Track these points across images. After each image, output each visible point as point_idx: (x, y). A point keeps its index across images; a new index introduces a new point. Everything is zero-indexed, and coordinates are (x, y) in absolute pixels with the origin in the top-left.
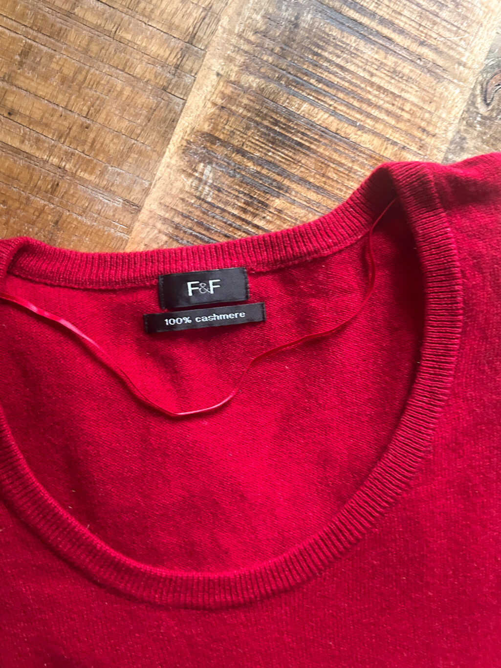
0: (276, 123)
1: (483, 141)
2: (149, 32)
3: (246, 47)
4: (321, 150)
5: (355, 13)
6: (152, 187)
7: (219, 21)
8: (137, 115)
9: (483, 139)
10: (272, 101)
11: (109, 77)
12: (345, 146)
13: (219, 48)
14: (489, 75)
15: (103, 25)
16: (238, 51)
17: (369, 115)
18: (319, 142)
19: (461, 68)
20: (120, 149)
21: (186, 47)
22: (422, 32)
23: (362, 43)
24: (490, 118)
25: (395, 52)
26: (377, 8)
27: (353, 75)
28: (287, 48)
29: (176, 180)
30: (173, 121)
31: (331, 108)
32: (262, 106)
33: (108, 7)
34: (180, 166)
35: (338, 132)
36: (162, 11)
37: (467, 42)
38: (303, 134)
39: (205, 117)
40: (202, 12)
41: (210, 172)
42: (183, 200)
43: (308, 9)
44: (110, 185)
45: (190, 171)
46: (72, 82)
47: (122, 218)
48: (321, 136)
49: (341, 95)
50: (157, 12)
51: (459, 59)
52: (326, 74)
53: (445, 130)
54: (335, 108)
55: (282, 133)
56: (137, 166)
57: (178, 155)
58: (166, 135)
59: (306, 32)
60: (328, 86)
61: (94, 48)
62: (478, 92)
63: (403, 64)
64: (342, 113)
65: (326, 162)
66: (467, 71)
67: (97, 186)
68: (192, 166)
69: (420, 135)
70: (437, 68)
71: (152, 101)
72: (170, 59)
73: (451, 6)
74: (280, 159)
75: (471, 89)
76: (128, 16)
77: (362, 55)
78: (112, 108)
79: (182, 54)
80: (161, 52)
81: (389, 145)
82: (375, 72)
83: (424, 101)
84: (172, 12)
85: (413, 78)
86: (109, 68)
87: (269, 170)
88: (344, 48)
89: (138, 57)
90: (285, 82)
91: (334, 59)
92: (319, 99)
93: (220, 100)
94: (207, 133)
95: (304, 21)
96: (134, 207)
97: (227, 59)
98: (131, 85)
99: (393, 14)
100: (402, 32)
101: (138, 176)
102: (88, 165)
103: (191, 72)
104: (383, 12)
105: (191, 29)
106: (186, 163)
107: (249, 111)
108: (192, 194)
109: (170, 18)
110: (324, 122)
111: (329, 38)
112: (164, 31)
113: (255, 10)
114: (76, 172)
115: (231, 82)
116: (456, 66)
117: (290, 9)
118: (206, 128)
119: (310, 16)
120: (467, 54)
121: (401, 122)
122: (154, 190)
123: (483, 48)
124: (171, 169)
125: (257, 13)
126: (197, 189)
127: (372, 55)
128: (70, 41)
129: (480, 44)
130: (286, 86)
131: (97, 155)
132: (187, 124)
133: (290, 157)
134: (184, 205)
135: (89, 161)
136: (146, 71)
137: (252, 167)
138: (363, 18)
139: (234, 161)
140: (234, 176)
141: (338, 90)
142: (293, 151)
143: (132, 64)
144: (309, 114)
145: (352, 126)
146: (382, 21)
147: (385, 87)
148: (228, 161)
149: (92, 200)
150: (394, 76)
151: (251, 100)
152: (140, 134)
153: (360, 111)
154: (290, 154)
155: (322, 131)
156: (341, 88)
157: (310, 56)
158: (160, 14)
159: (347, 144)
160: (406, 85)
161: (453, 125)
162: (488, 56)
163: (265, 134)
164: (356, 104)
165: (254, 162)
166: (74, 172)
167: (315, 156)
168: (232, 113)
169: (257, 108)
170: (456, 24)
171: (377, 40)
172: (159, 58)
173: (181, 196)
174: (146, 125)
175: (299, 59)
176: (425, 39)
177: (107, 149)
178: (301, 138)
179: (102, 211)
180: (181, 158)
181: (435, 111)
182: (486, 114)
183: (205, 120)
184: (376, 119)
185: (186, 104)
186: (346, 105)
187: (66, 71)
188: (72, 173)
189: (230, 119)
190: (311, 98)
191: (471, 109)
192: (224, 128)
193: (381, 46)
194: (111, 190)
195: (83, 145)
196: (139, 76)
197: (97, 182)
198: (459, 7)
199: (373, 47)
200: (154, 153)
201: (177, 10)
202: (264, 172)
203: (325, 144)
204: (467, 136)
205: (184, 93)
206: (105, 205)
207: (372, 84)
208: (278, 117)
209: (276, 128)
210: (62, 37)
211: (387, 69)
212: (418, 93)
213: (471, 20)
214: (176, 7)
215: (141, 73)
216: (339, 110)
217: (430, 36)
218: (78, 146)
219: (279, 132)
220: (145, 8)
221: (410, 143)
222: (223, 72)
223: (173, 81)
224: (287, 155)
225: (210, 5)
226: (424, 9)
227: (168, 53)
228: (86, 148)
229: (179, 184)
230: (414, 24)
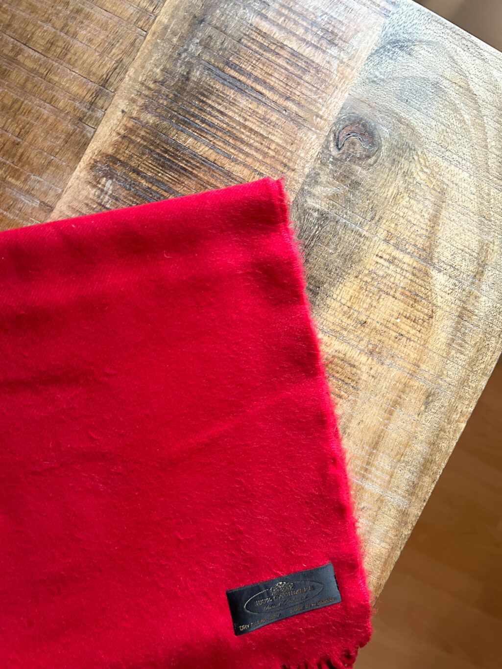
0: (166, 151)
1: (334, 177)
2: (72, 77)
3: (147, 92)
4: (201, 175)
5: (235, 73)
6: (63, 193)
7: (127, 71)
8: (57, 138)
9: (334, 175)
10: (164, 134)
11: (38, 107)
12: (221, 173)
13: (126, 92)
14: (341, 127)
15: (37, 69)
16: (140, 95)
17: (241, 151)
18: (200, 168)
19: (319, 119)
20: (41, 163)
21: (100, 89)
22: (288, 90)
23: (240, 96)
24: (341, 160)
25: (266, 104)
26: (252, 69)
27: (231, 119)
28: (179, 95)
29: (83, 189)
30: (85, 145)
31: (211, 143)
32: (156, 138)
33: (42, 56)
34: (87, 178)
35: (216, 162)
36: (83, 62)
37: (325, 100)
38: (187, 161)
39: (110, 143)
40: (115, 64)
41: (111, 185)
42: (87, 205)
43: (198, 67)
44: (31, 189)
45: (95, 183)
46: (10, 109)
47: (38, 215)
48: (202, 164)
49: (219, 134)
50: (80, 62)
51: (317, 112)
52: (209, 116)
53: (302, 166)
54: (214, 143)
55: (170, 160)
56: (54, 177)
57: (86, 170)
58: (78, 155)
59: (195, 84)
60: (209, 125)
61: (29, 86)
62: (331, 138)
63: (272, 113)
64: (219, 148)
65: (205, 184)
66: (323, 122)
67: (21, 189)
68: (97, 179)
69: (281, 169)
70: (298, 118)
71: (70, 127)
72: (86, 97)
73: (313, 71)
74: (168, 179)
75: (325, 136)
76: (57, 64)
77: (239, 104)
78: (38, 130)
79: (96, 94)
80: (80, 91)
81: (256, 175)
82: (248, 117)
83: (287, 143)
84: (91, 63)
85: (279, 124)
86: (39, 101)
87: (158, 187)
88: (225, 98)
89: (63, 94)
90: (176, 121)
91: (216, 106)
92: (201, 136)
93: (123, 131)
94: (111, 156)
95: (194, 76)
96: (48, 208)
97: (131, 101)
98: (55, 114)
99: (265, 75)
100: (272, 88)
101: (53, 184)
102: (16, 174)
103: (102, 108)
104: (257, 73)
105: (105, 76)
106: (92, 177)
107: (145, 141)
108: (94, 201)
109: (89, 67)
110: (205, 153)
111: (213, 90)
112: (84, 76)
113: (156, 65)
114: (6, 177)
115: (132, 118)
116: (315, 117)
117: (183, 66)
118: (110, 151)
119: (198, 73)
120: (324, 109)
121: (267, 158)
122: (65, 195)
123: (337, 105)
124: (80, 180)
125: (157, 68)
126: (99, 197)
127: (247, 105)
128: (11, 80)
129: (335, 103)
130: (176, 124)
131: (22, 166)
132: (95, 147)
133: (176, 178)
134: (87, 209)
135: (17, 170)
136: (67, 105)
137: (144, 184)
138: (241, 76)
139: (131, 178)
140: (131, 189)
141: (217, 129)
142: (179, 174)
143: (57, 99)
144: (192, 146)
145: (227, 158)
146: (256, 79)
147: (256, 130)
148: (125, 177)
149: (16, 200)
150: (264, 122)
151: (147, 133)
152: (58, 152)
153: (234, 147)
154: (176, 176)
155: (204, 161)
156: (220, 128)
157: (197, 103)
158: (82, 63)
159: (222, 171)
160: (273, 129)
161: (310, 163)
162: (340, 112)
163: (157, 159)
164: (231, 141)
165: (146, 180)
166: (4, 177)
167: (196, 179)
168: (132, 142)
169: (152, 139)
170: (315, 85)
171: (251, 94)
172: (78, 96)
173: (86, 202)
174: (63, 146)
175: (188, 104)
176: (291, 96)
177: (31, 162)
178: (186, 165)
179: (23, 209)
180: (88, 172)
181: (295, 151)
182: (338, 157)
183: (110, 145)
184: (247, 155)
185: (96, 133)
186: (224, 142)
187: (6, 101)
188: (3, 178)
189: (130, 146)
190: (195, 134)
191: (325, 152)
192: (124, 152)
193: (254, 99)
194: (31, 194)
195: (13, 157)
196: (61, 109)
197: (21, 187)
198: (319, 73)
199: (247, 98)
200: (68, 168)
201: (95, 61)
202: (154, 188)
203: (206, 171)
204: (322, 173)
205: (95, 124)
206: (26, 205)
207: (245, 127)
208: (168, 147)
209: (166, 155)
210: (5, 76)
211: (258, 116)
212: (282, 136)
213: (329, 83)
214: (94, 59)
215: (63, 107)
216: (217, 145)
217: (295, 94)
218: (9, 158)
219: (168, 159)
220: (70, 59)
221: (274, 175)
222: (127, 110)
223: (88, 114)
224: (173, 177)
225: (121, 59)
226: (290, 73)
227: (85, 93)
228: (16, 160)
229: (85, 193)
230: (281, 84)
